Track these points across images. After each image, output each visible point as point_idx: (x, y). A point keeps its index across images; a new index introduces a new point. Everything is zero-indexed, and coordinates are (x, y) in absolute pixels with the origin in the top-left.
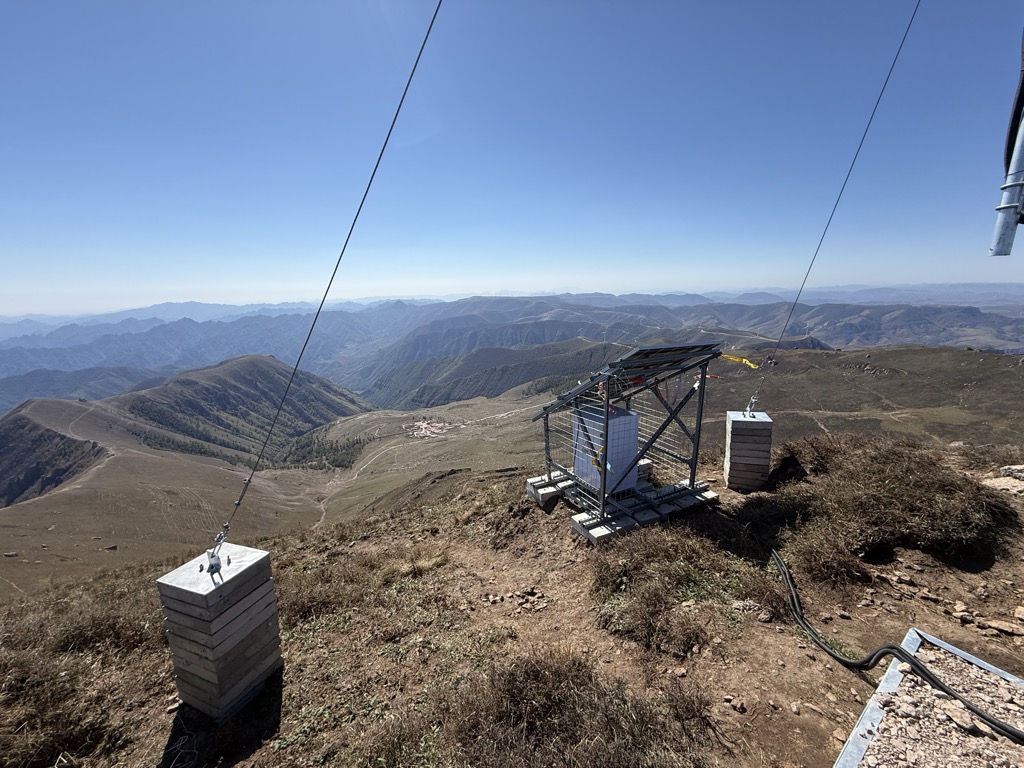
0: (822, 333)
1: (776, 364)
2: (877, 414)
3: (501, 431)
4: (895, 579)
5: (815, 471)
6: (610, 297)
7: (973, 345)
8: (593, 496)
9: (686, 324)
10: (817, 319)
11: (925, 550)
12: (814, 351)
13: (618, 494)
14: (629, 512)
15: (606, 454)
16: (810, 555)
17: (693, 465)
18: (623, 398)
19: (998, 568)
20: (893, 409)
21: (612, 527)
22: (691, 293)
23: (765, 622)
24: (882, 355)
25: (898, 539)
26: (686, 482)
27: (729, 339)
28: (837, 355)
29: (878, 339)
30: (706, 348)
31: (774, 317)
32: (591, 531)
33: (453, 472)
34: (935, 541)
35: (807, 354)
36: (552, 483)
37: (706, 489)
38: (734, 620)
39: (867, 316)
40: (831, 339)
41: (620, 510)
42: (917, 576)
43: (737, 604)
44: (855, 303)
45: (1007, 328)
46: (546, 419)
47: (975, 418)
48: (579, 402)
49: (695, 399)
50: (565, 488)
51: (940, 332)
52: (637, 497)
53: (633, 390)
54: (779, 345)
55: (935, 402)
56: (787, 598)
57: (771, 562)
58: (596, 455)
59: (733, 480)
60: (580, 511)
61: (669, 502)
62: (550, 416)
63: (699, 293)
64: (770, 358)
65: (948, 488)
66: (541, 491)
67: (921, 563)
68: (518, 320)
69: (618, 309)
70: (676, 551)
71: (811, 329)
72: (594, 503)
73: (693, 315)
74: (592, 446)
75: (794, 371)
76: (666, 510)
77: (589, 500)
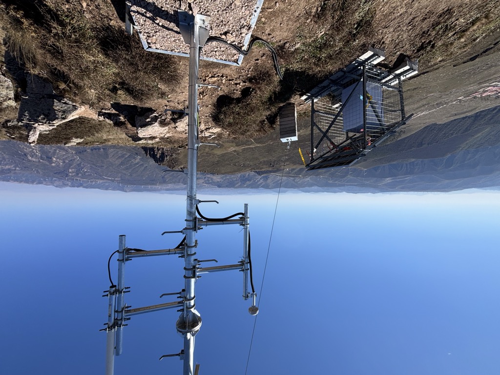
0: (257, 177)
1: (271, 164)
2: (237, 148)
3: (424, 102)
4: (241, 84)
5: (264, 121)
6: (348, 191)
7: (217, 175)
8: (370, 77)
9: (308, 179)
10: (259, 183)
11: (233, 99)
12: (259, 170)
13: (354, 82)
14: (348, 74)
15: (364, 105)
16: (270, 83)
17: (313, 111)
18: (351, 138)
19: (215, 100)
20: (233, 151)
21: (357, 62)
22: (307, 193)
23: (286, 43)
24: (239, 170)
25: (241, 100)
26: (315, 100)
27: (289, 173)
28: (252, 169)
29: (241, 176)
30: (313, 168)
31: (273, 183)
32: (372, 53)
33: (472, 59)
34: (231, 103)
35: (261, 169)
36: (398, 76)
37: (306, 100)
38: (300, 36)
39: (245, 184)
40: (254, 175)
41: (352, 74)
42: (235, 88)
43: (298, 46)
44: (249, 189)
45: (211, 181)
46: (403, 117)
47: (213, 151)
48: (382, 131)
49: (315, 143)
50: (388, 76)
51: (226, 179)
52: (342, 85)
53: (344, 144)
54: (271, 172)
55: (223, 155)
56: (278, 58)
57: (283, 73)
58: (370, 102)
59: (293, 108)
60: (379, 64)
61: (324, 87)
62: (401, 119)
63: (303, 193)
64: (273, 166)
65: (230, 125)
66: (407, 68)
67: (234, 93)
68: (409, 178)
69: (344, 185)
70: (326, 61)
71: (261, 179)
72: (369, 72)
73: (306, 183)
74: (373, 107)
75: (264, 162)
76: (326, 83)
77: (373, 74)
